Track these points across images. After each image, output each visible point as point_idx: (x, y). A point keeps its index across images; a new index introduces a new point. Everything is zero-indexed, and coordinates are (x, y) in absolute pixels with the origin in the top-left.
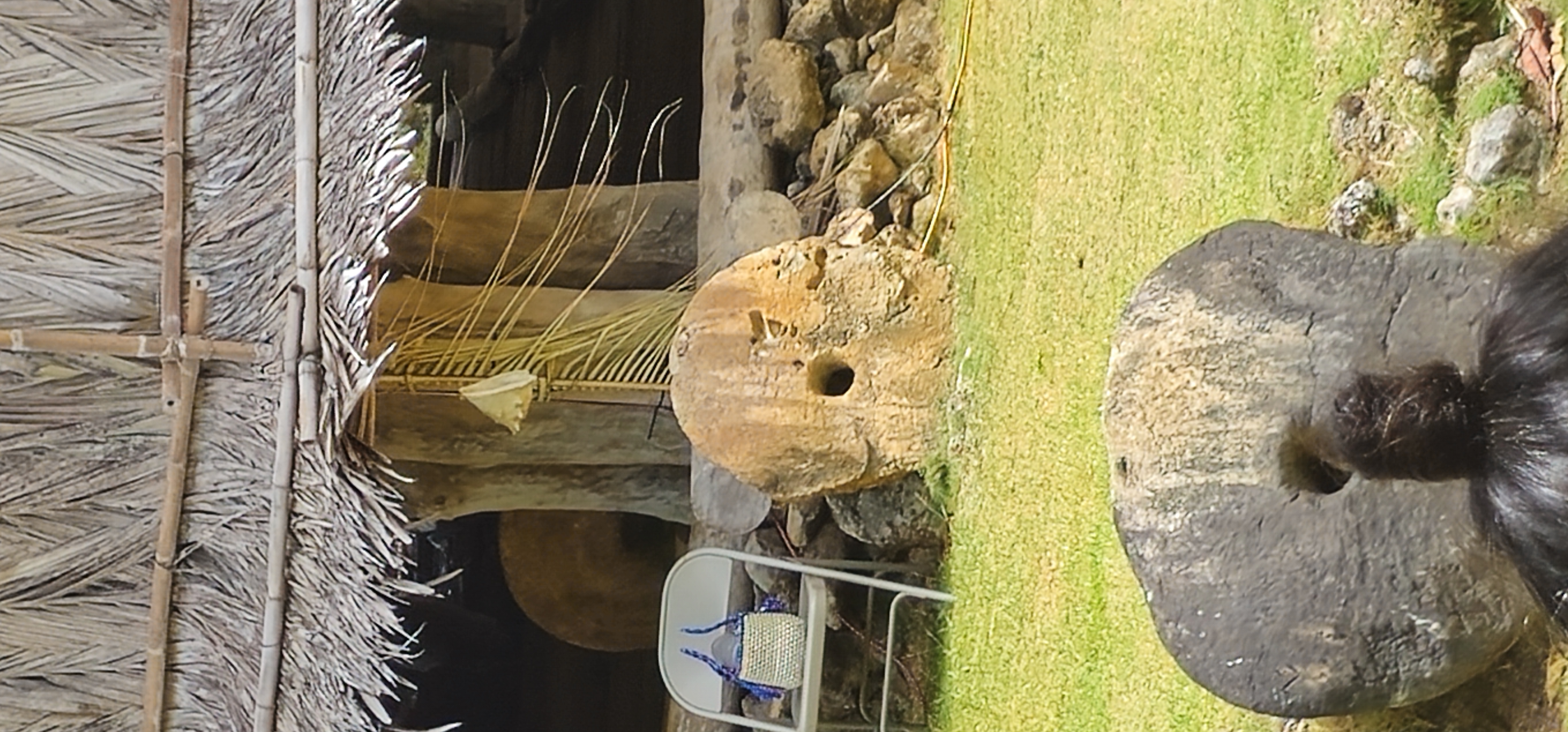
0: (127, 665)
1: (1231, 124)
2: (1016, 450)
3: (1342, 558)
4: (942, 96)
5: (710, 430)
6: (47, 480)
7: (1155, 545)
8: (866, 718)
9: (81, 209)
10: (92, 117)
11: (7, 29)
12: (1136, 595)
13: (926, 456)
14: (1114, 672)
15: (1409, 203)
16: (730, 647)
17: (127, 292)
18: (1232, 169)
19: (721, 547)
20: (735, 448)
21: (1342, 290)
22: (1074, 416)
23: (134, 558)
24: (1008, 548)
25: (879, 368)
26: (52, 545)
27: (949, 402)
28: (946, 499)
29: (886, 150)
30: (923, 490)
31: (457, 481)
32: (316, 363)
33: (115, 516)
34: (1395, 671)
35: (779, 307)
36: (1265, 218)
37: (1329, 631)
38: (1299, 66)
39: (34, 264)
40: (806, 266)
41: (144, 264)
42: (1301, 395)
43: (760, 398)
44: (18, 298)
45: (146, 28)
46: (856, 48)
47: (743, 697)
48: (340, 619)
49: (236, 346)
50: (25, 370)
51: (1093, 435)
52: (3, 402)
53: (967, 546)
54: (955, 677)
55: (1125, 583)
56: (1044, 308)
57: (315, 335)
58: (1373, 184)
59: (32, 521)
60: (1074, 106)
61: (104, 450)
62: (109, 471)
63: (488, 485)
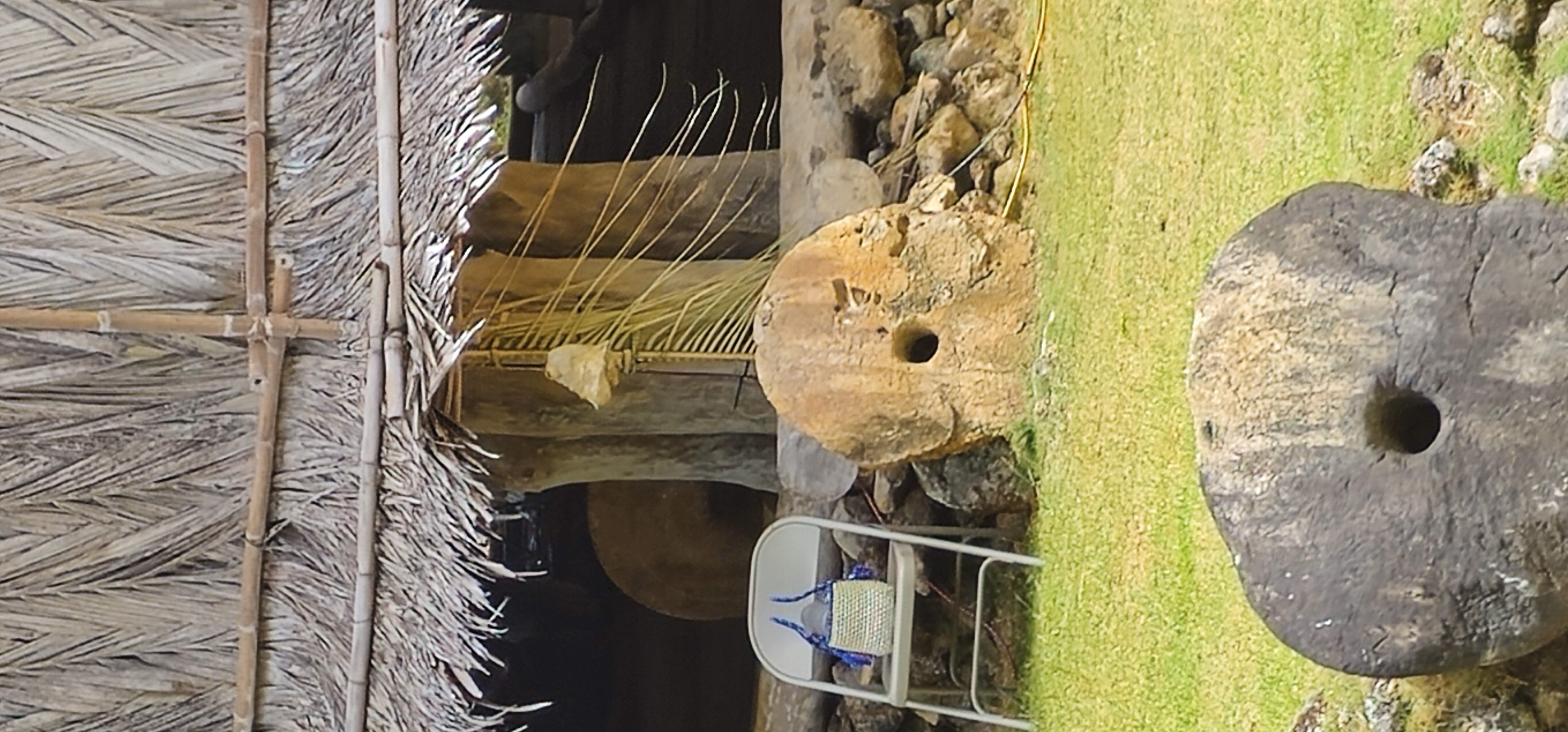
0: (220, 643)
1: (1311, 84)
2: (1101, 414)
3: (1429, 517)
4: (1021, 60)
5: (795, 399)
6: (136, 460)
7: (1241, 509)
8: (956, 682)
9: (165, 190)
10: (174, 98)
11: (88, 12)
12: (1224, 558)
13: (1012, 421)
14: (1203, 634)
15: (1491, 162)
16: (819, 615)
17: (213, 272)
18: (1313, 131)
19: (808, 515)
20: (820, 416)
21: (1425, 250)
22: (1159, 379)
23: (224, 537)
24: (1095, 512)
25: (963, 335)
26: (141, 525)
27: (1034, 368)
28: (1032, 464)
29: (966, 115)
30: (1010, 455)
31: (545, 453)
32: (402, 339)
33: (205, 495)
34: (1484, 629)
35: (862, 275)
36: (1345, 180)
37: (1418, 590)
38: (1377, 27)
39: (119, 246)
40: (889, 233)
41: (229, 244)
42: (1385, 355)
43: (845, 365)
44: (104, 280)
45: (226, 8)
46: (934, 14)
47: (833, 664)
48: (430, 595)
49: (321, 324)
50: (113, 351)
51: (1179, 398)
52: (92, 383)
53: (1055, 510)
54: (1045, 641)
55: (1213, 546)
56: (1127, 271)
57: (401, 312)
58: (1454, 143)
59: (120, 502)
60: (1153, 69)
61: (192, 429)
62: (197, 450)
63: (576, 457)
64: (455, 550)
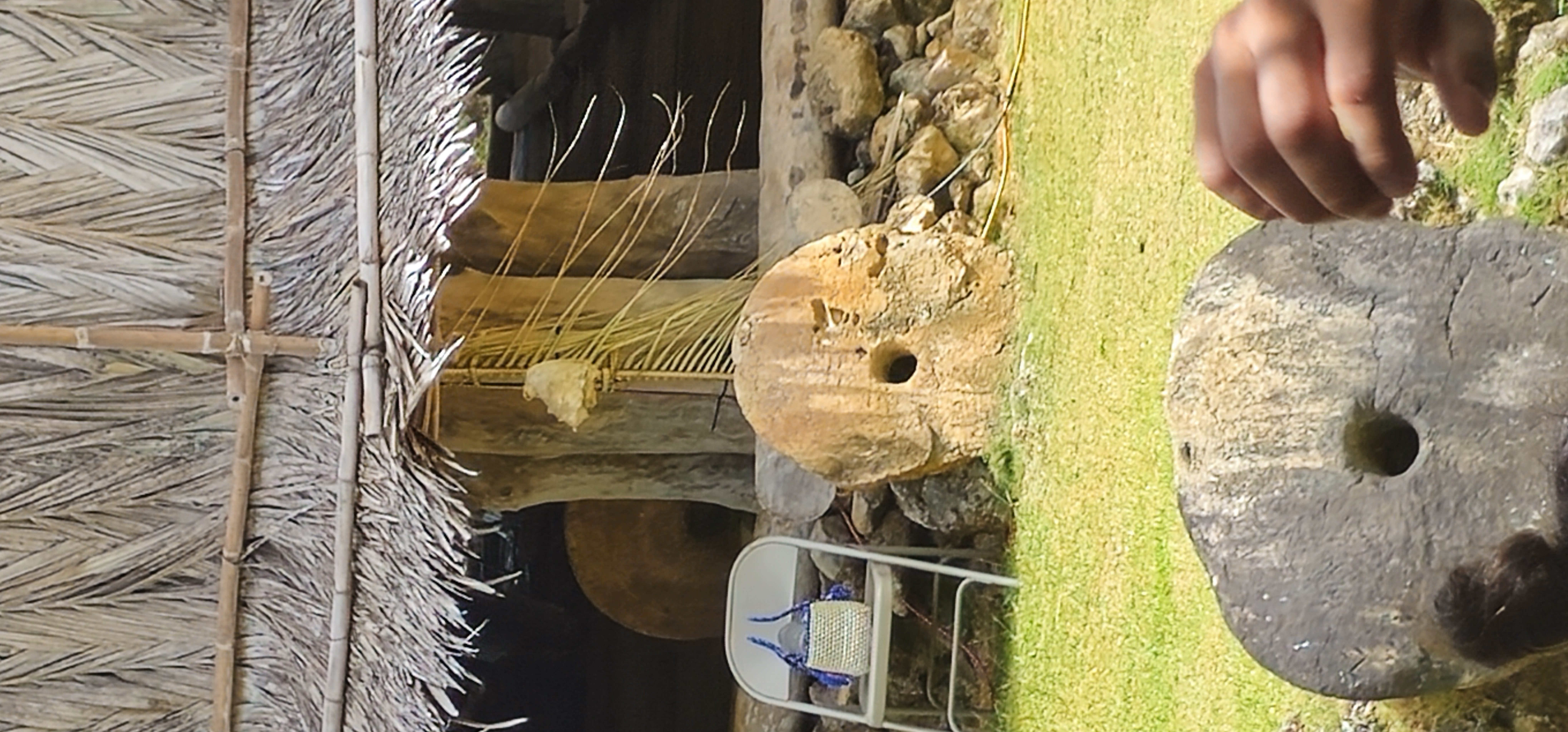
0: (197, 660)
2: (1079, 436)
3: (1408, 540)
4: (1001, 81)
5: (773, 419)
6: (114, 477)
7: (1219, 530)
8: (934, 704)
9: (144, 206)
10: (154, 114)
11: (68, 28)
12: (1202, 580)
13: (990, 442)
14: (1180, 656)
15: (1470, 185)
16: (796, 637)
17: (192, 289)
19: (786, 535)
20: (799, 436)
21: (1404, 272)
22: (1138, 401)
23: (202, 554)
24: (1073, 533)
25: (941, 355)
26: (119, 541)
27: (1012, 388)
28: (1010, 485)
29: (945, 136)
30: (988, 476)
31: (523, 471)
32: (380, 357)
33: (183, 512)
35: (841, 294)
37: (1395, 613)
39: (98, 262)
40: (867, 254)
41: (207, 261)
42: (1364, 377)
43: (823, 385)
44: (83, 296)
45: (207, 25)
46: (915, 34)
47: (810, 684)
48: (406, 613)
49: (300, 341)
50: (91, 367)
51: (1156, 419)
52: (70, 399)
53: (1033, 531)
54: (1022, 662)
55: (1190, 567)
56: (1106, 293)
57: (379, 329)
58: (1434, 167)
59: (100, 518)
60: (1133, 91)
61: (171, 445)
62: (174, 467)
63: (554, 476)
64: (432, 568)
